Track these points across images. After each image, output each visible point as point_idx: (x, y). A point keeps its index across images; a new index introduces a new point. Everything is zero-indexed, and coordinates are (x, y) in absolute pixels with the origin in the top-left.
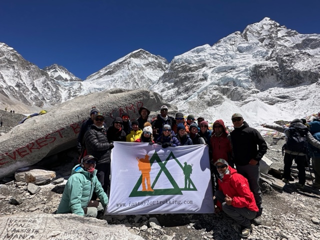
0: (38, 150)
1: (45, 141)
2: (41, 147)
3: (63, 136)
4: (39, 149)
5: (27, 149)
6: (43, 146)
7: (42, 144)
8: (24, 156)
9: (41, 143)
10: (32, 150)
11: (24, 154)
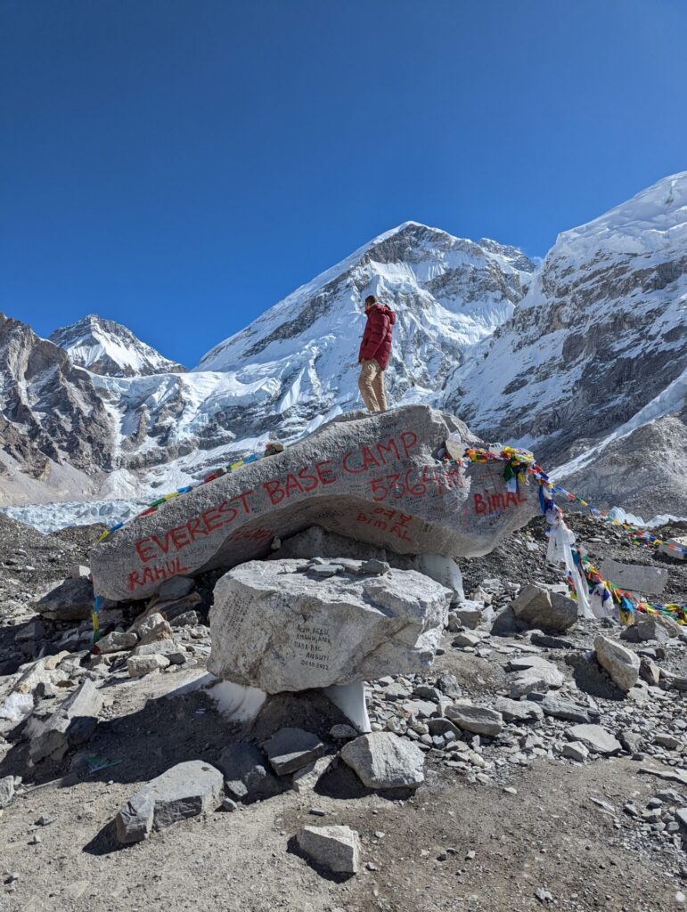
0: (204, 535)
1: (218, 516)
2: (211, 528)
3: (250, 509)
4: (206, 533)
5: (187, 531)
6: (214, 527)
7: (211, 524)
8: (180, 546)
9: (211, 520)
10: (196, 535)
11: (182, 541)
